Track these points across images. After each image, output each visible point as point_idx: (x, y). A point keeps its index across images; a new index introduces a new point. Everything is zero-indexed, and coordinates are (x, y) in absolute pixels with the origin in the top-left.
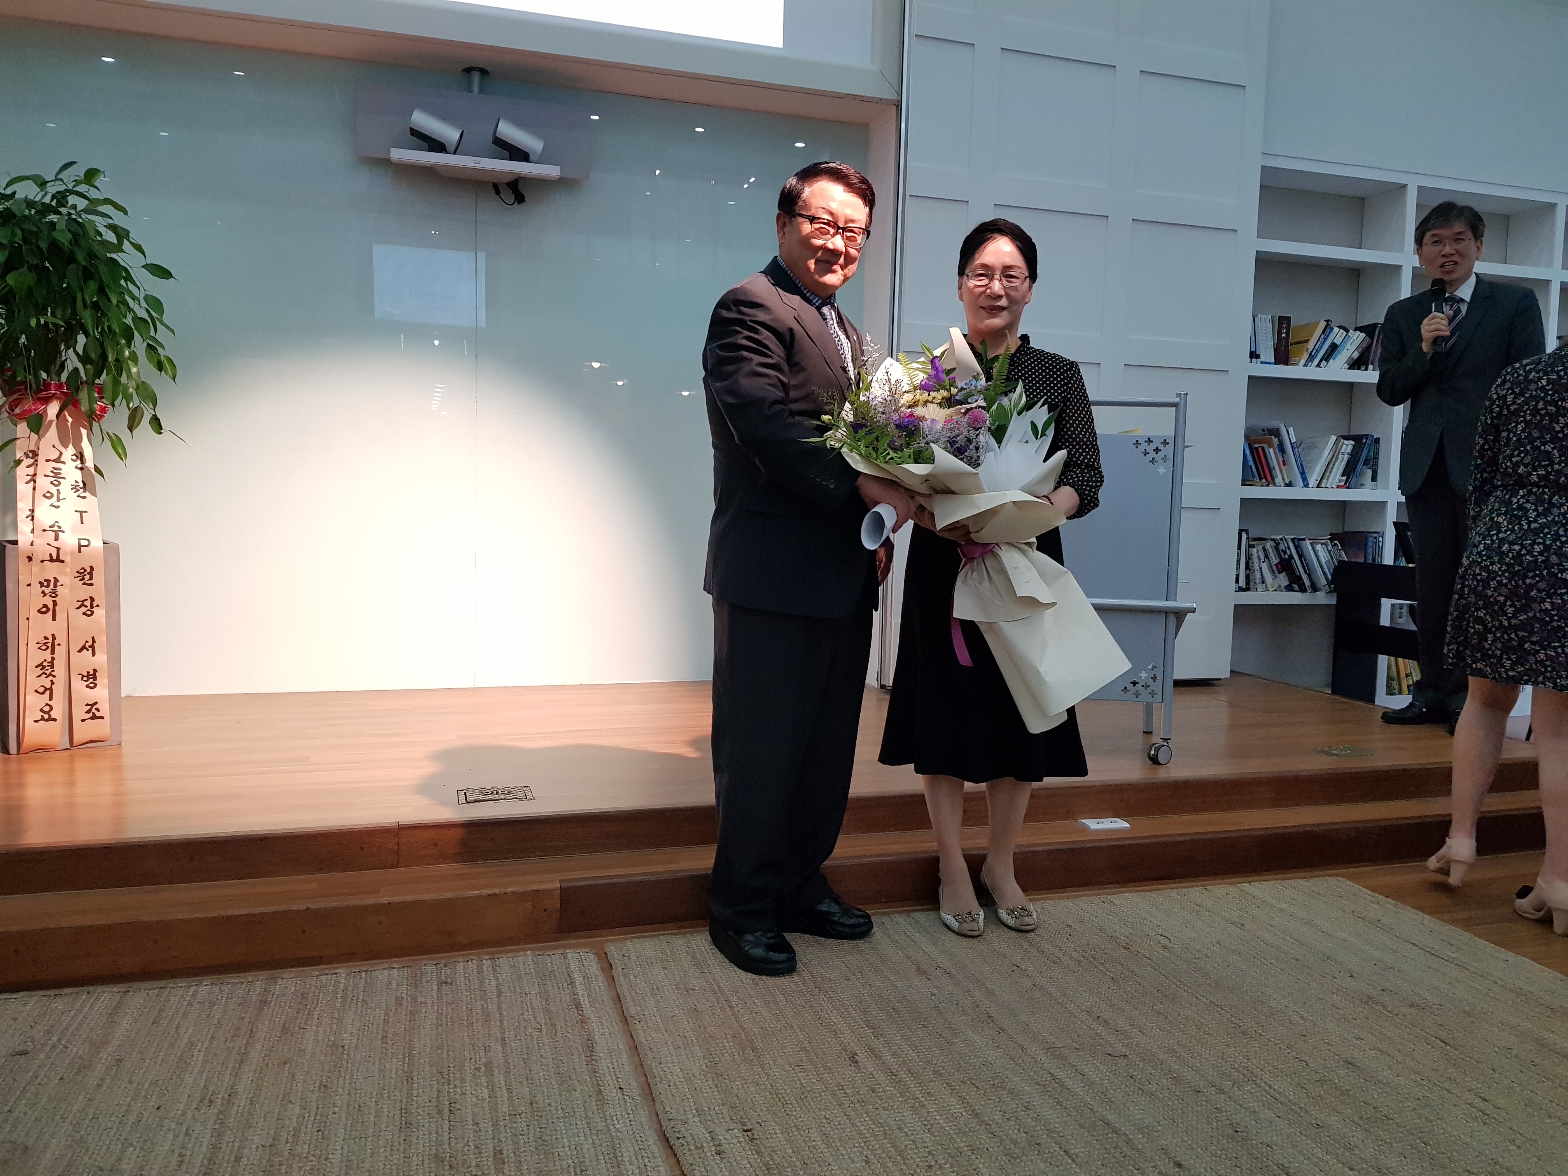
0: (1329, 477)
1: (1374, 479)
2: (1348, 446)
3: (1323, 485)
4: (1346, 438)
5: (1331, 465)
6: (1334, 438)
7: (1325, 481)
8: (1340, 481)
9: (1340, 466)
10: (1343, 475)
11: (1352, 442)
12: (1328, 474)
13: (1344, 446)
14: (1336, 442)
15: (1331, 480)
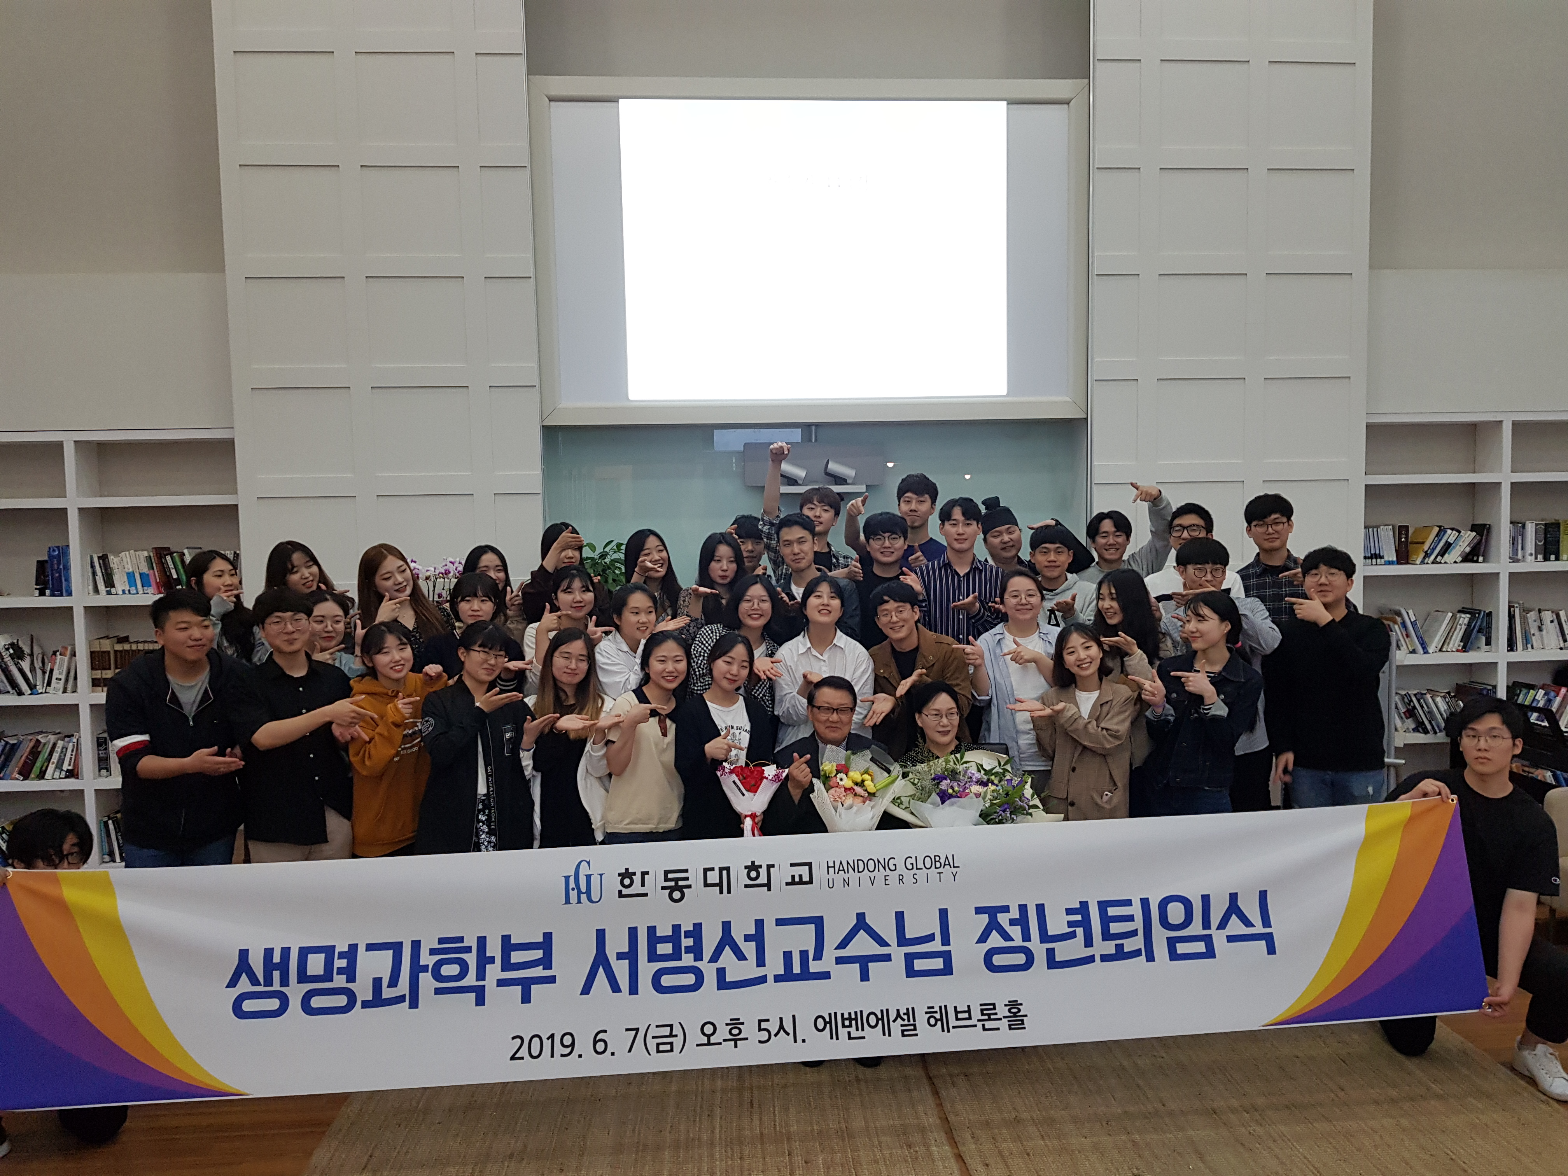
0: (1449, 644)
1: (1488, 643)
2: (1465, 619)
3: (1444, 649)
4: (1460, 612)
5: (1451, 634)
6: (1450, 615)
7: (1445, 646)
8: (1459, 646)
9: (1458, 634)
10: (1461, 641)
11: (1469, 616)
12: (1448, 641)
13: (1462, 619)
14: (1454, 617)
15: (1451, 645)
